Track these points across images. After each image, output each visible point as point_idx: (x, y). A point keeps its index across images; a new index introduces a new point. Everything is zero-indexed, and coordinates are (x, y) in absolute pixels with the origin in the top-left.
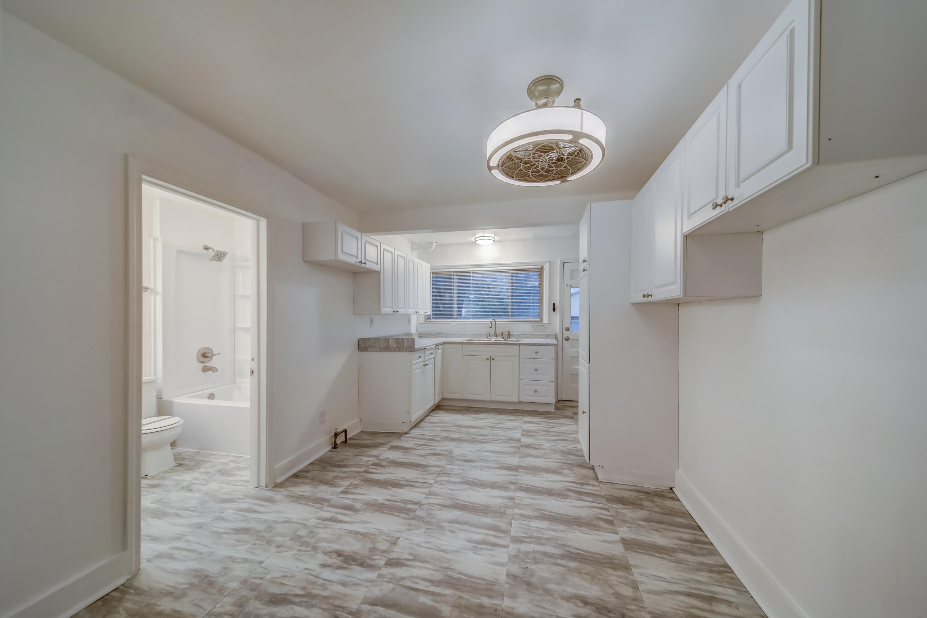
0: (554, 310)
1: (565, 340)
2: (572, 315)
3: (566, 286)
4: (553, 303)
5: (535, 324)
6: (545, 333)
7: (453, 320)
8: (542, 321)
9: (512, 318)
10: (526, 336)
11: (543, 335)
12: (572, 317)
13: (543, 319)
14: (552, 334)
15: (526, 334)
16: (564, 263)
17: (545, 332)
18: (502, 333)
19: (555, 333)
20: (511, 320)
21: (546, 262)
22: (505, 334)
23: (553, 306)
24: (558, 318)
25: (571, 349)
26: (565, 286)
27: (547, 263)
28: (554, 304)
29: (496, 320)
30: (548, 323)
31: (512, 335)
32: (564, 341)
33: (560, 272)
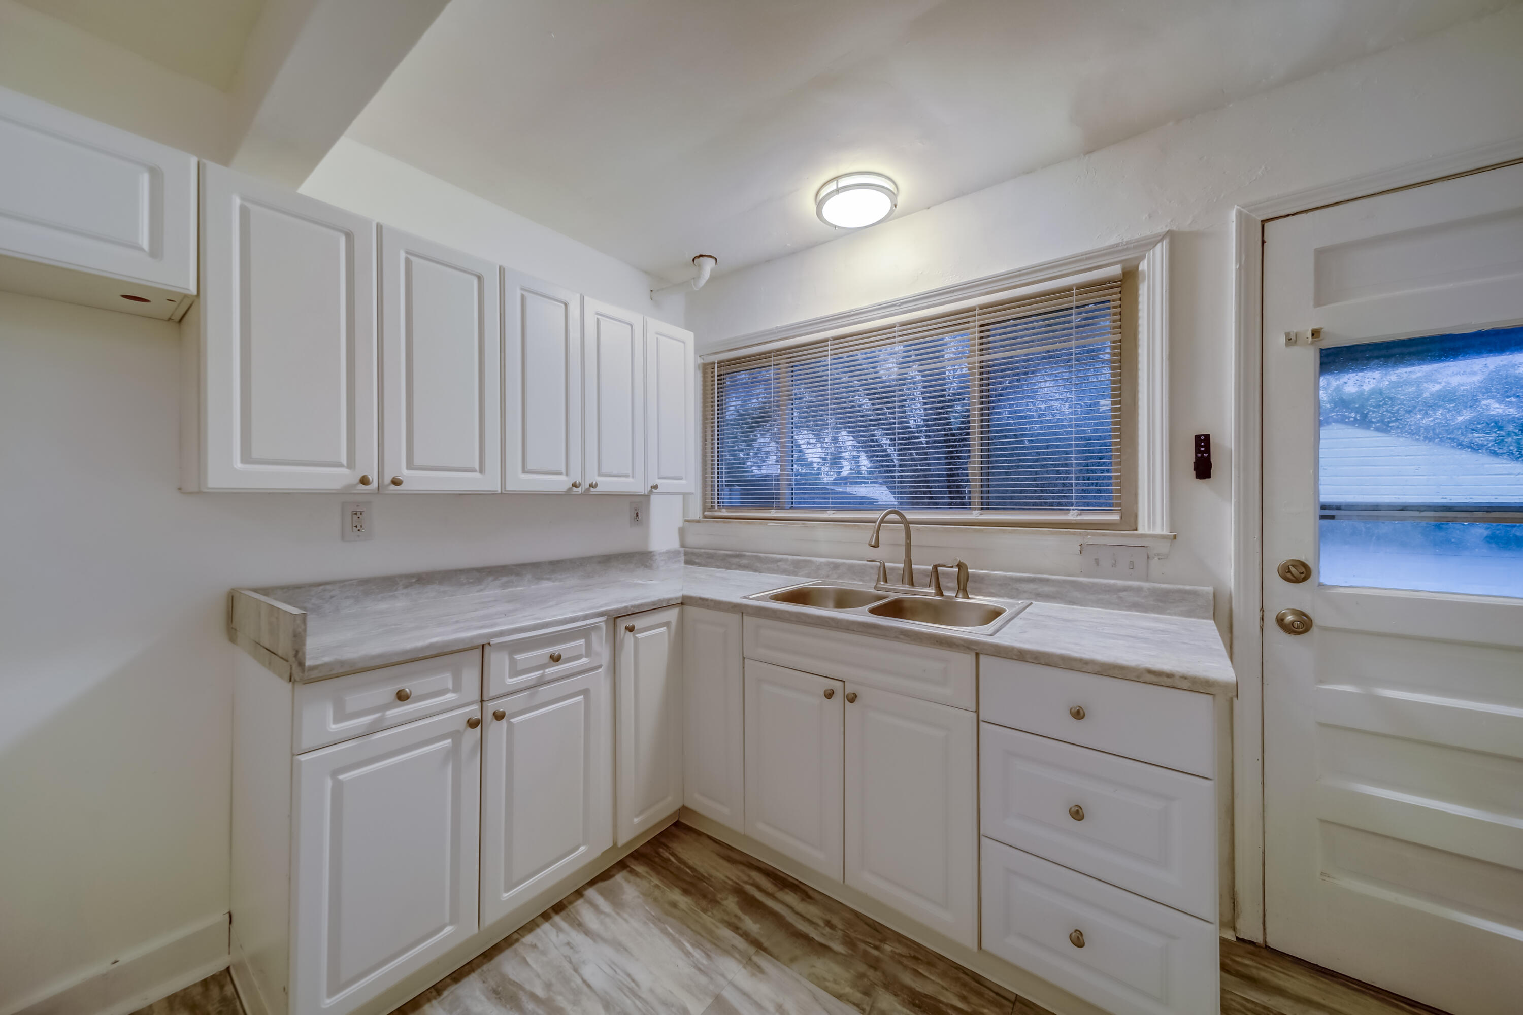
0: (1203, 469)
1: (1283, 635)
2: (1327, 497)
3: (1283, 340)
4: (1198, 438)
5: (1092, 538)
6: (1146, 585)
7: (773, 513)
8: (1129, 521)
9: (986, 505)
10: (1046, 589)
11: (1139, 590)
12: (1324, 507)
13: (1136, 516)
14: (1194, 593)
15: (1048, 580)
16: (1267, 225)
17: (1147, 580)
18: (935, 567)
19: (1209, 589)
20: (975, 515)
21: (1149, 243)
22: (947, 575)
23: (1197, 451)
24: (1229, 513)
25: (1321, 682)
26: (1276, 341)
27: (1161, 240)
28: (1203, 443)
29: (910, 516)
30: (1163, 537)
31: (980, 579)
32: (1278, 638)
33: (1239, 271)
